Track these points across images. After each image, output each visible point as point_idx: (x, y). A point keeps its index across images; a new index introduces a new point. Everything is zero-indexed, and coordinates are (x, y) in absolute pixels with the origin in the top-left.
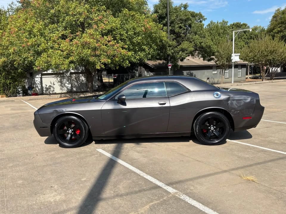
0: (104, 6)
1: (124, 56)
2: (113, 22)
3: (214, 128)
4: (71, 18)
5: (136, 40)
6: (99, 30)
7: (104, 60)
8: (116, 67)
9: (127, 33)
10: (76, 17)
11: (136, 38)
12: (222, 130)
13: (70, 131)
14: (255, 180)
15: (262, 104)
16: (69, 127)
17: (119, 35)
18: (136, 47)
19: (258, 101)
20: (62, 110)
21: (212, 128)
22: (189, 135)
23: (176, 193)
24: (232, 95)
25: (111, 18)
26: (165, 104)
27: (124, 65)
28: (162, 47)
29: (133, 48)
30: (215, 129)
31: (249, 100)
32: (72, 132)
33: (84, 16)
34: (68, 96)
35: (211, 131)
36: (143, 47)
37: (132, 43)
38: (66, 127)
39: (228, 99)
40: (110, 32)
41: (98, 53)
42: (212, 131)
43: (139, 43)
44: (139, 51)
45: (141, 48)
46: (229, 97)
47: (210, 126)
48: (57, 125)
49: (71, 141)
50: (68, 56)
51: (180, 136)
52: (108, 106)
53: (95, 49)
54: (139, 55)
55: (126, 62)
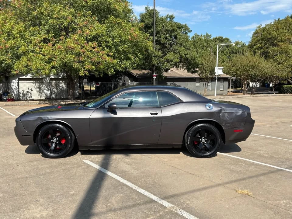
0: (90, 12)
1: (109, 63)
2: (98, 28)
3: (205, 140)
4: (55, 21)
5: (122, 48)
6: (84, 36)
7: (88, 66)
8: (100, 75)
9: (113, 40)
10: (60, 20)
11: (122, 46)
12: (213, 143)
13: (55, 140)
14: (251, 194)
15: (253, 117)
16: (54, 136)
17: (105, 42)
18: (121, 55)
19: (249, 114)
20: (47, 117)
21: (203, 140)
22: (180, 147)
23: (172, 207)
24: (223, 108)
25: (97, 24)
26: (157, 114)
27: (108, 73)
28: (148, 57)
29: (119, 56)
30: (206, 141)
31: (240, 112)
32: (57, 141)
33: (68, 20)
34: (47, 103)
35: (202, 143)
36: (128, 55)
37: (118, 51)
38: (50, 135)
39: (220, 111)
40: (95, 38)
41: (82, 59)
42: (204, 143)
43: (125, 52)
44: (124, 59)
45: (127, 56)
46: (219, 109)
47: (201, 138)
48: (41, 133)
49: (55, 151)
50: (49, 61)
52: (97, 115)
53: (79, 55)
54: (124, 64)
55: (111, 70)
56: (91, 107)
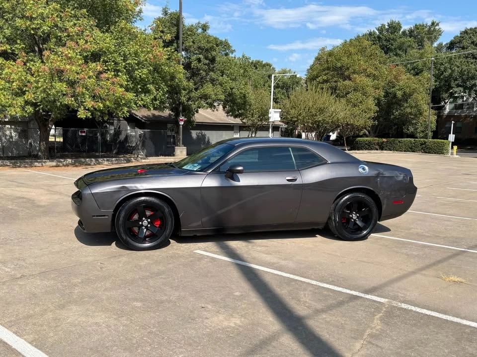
0: (85, 10)
1: (120, 98)
2: (102, 40)
3: (357, 216)
4: (28, 23)
5: (138, 74)
6: (77, 51)
7: (90, 103)
8: (102, 117)
9: (124, 60)
10: (36, 22)
11: (140, 71)
12: (366, 219)
13: (145, 223)
15: (416, 183)
16: (142, 215)
17: (113, 63)
18: (138, 86)
19: (411, 179)
21: (354, 216)
23: (390, 302)
24: (381, 171)
25: (97, 33)
26: (295, 180)
27: (118, 114)
28: (174, 91)
29: (133, 87)
30: (358, 218)
31: (401, 177)
32: (149, 223)
33: (49, 22)
35: (353, 220)
36: (148, 86)
37: (132, 78)
39: (378, 176)
40: (95, 57)
41: (79, 90)
42: (355, 220)
43: (142, 80)
44: (141, 92)
45: (145, 87)
46: (376, 172)
47: (351, 213)
51: (310, 228)
53: (72, 84)
54: (142, 100)
55: (122, 109)
56: (197, 171)
